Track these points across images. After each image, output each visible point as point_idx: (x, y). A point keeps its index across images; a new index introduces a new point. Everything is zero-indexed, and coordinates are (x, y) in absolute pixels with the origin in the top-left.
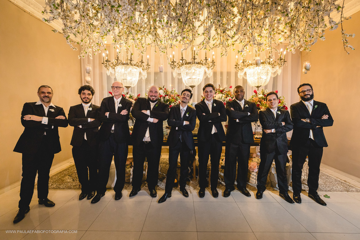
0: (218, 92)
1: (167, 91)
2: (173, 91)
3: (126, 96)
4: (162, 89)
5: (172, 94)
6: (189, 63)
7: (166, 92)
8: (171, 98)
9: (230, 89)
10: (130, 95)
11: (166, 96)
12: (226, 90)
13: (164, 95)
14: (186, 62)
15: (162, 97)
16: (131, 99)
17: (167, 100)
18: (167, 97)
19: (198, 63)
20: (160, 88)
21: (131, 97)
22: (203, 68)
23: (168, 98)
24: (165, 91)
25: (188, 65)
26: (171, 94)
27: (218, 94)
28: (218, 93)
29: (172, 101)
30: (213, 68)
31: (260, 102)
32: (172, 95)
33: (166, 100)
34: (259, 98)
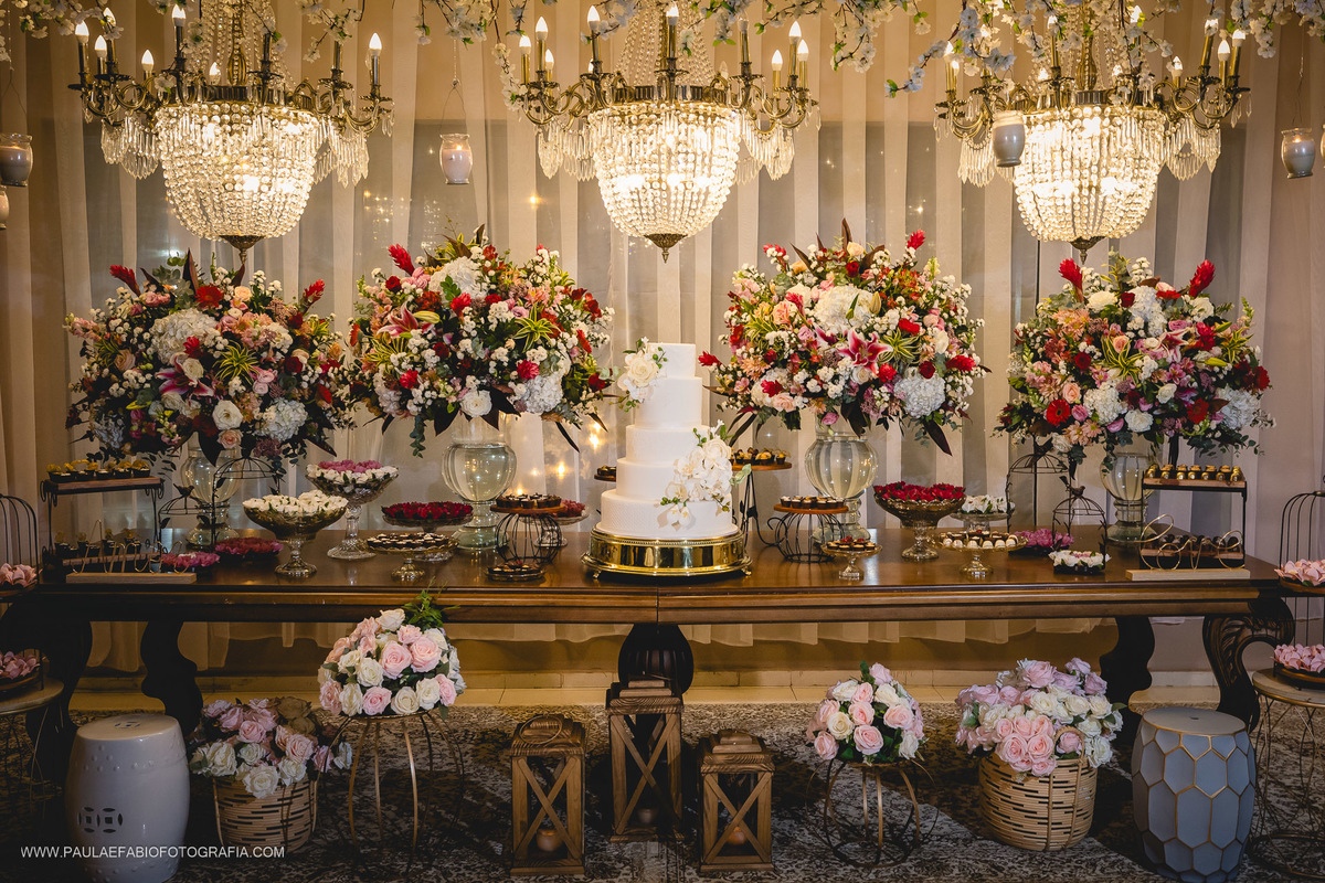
0: (836, 270)
1: (500, 269)
2: (538, 268)
3: (227, 298)
4: (469, 254)
5: (535, 284)
6: (643, 93)
7: (492, 273)
8: (526, 313)
9: (912, 250)
10: (256, 289)
11: (493, 297)
12: (880, 262)
13: (477, 292)
14: (619, 86)
15: (467, 310)
16: (263, 317)
17: (500, 324)
18: (501, 311)
19: (699, 94)
20: (454, 243)
21: (266, 300)
22: (733, 126)
23: (510, 316)
24: (488, 264)
25: (633, 106)
26: (529, 283)
27: (835, 284)
28: (830, 276)
29: (532, 334)
30: (800, 121)
31: (1095, 339)
32: (531, 291)
33: (493, 327)
34: (1093, 315)
